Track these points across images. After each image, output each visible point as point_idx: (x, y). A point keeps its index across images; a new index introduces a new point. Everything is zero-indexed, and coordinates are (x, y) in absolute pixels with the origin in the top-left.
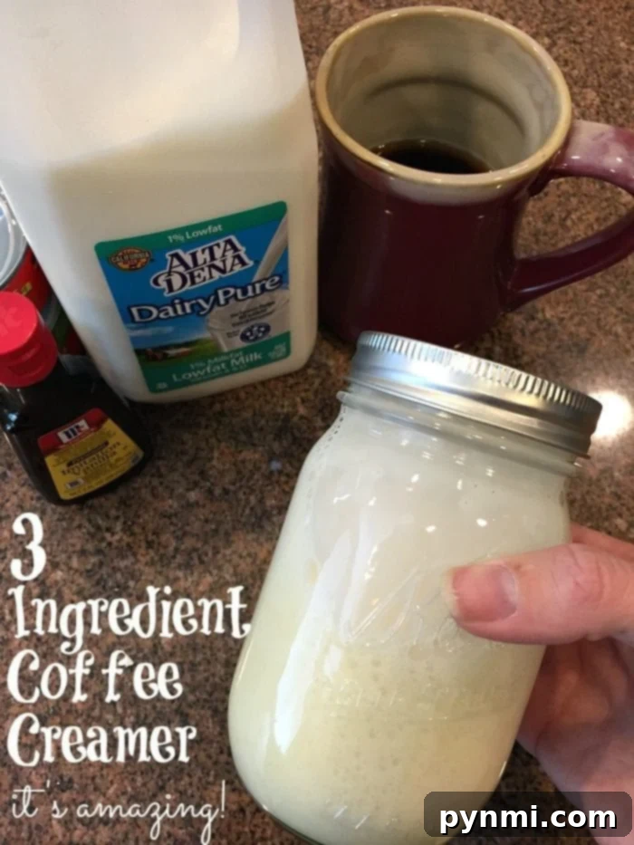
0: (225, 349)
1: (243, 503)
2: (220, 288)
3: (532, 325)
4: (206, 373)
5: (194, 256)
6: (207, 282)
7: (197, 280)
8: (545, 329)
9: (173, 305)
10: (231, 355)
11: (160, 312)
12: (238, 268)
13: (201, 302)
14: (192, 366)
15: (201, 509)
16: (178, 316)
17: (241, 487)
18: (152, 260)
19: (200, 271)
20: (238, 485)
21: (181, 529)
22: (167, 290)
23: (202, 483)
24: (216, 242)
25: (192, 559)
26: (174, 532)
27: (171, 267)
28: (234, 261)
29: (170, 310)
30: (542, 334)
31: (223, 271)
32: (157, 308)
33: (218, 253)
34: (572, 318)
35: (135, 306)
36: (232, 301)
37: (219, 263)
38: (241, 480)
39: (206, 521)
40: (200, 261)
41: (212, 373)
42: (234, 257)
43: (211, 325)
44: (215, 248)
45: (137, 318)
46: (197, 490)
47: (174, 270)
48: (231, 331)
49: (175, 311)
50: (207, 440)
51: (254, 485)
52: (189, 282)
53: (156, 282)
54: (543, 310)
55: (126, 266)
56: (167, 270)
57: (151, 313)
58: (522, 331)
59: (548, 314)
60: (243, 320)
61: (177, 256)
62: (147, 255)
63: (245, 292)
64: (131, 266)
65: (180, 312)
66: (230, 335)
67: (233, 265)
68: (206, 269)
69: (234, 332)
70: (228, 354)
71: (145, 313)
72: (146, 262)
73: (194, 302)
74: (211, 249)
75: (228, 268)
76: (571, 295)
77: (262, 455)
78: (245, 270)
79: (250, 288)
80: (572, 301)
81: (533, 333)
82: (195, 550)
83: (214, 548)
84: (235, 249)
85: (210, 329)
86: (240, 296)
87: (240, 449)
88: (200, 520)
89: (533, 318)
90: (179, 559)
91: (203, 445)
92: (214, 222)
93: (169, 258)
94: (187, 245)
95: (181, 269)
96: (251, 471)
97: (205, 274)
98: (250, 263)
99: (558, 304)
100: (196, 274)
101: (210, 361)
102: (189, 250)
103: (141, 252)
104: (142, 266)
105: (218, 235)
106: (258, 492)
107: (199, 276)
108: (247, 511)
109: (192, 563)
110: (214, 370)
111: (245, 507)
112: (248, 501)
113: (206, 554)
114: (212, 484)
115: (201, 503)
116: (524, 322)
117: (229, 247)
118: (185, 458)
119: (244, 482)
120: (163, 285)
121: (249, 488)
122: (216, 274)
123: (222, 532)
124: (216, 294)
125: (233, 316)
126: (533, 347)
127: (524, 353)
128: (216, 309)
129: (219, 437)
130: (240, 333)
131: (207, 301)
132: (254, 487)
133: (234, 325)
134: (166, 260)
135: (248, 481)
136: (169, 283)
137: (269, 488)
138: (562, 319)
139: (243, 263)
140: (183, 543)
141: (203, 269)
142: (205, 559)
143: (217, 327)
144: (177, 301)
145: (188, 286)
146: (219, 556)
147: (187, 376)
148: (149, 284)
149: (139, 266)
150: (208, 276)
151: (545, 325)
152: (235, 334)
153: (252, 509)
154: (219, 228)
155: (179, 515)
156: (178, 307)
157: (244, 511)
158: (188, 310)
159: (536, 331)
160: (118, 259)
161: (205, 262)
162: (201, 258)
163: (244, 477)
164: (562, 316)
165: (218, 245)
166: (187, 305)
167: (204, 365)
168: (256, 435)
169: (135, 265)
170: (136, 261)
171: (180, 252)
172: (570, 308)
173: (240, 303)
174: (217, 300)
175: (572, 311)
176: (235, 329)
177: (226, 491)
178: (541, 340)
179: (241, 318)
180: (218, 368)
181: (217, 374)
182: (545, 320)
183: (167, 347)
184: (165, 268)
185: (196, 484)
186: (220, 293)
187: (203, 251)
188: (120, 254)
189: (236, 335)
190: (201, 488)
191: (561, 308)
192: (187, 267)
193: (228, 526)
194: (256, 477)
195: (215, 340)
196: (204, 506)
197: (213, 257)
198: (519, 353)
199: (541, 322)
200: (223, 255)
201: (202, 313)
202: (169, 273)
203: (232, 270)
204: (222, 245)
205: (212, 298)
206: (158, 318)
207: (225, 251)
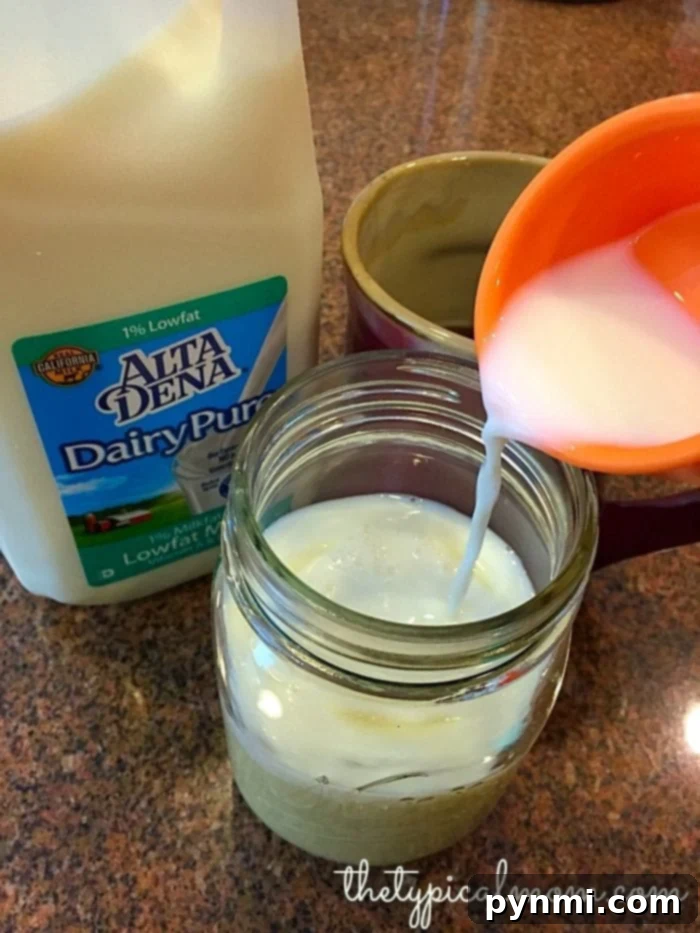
0: (199, 510)
1: (140, 789)
2: (194, 413)
3: (618, 598)
4: (171, 548)
5: (159, 359)
6: (177, 402)
7: (163, 399)
8: (634, 606)
9: (127, 441)
10: (206, 519)
11: (108, 453)
12: (220, 380)
13: (167, 433)
14: (152, 539)
15: (75, 787)
16: (134, 458)
17: (145, 761)
18: (99, 367)
19: (168, 385)
20: (142, 757)
21: (36, 813)
22: (119, 417)
23: (91, 745)
24: (190, 338)
25: (35, 866)
26: (24, 816)
27: (126, 379)
28: (215, 368)
29: (123, 447)
30: (630, 613)
31: (199, 385)
32: (104, 446)
33: (193, 355)
34: (675, 597)
35: (70, 444)
36: (211, 432)
37: (194, 372)
38: (148, 751)
39: (77, 808)
40: (168, 369)
41: (179, 548)
42: (215, 362)
43: (179, 470)
44: (190, 347)
45: (74, 465)
46: (80, 754)
47: (129, 383)
48: (207, 480)
49: (130, 449)
50: (118, 679)
51: (165, 762)
52: (151, 403)
53: (103, 404)
54: (635, 580)
55: (60, 378)
56: (120, 384)
57: (94, 455)
58: (603, 603)
59: (641, 588)
60: (225, 462)
61: (134, 360)
62: (91, 358)
63: (228, 418)
64: (66, 377)
65: (137, 452)
66: (205, 487)
67: (214, 375)
68: (177, 381)
69: (212, 482)
70: (201, 517)
71: (86, 456)
72: (89, 372)
73: (157, 434)
74: (184, 348)
75: (207, 381)
76: (676, 566)
77: (191, 719)
78: (230, 383)
79: (235, 411)
80: (677, 574)
81: (616, 609)
82: (45, 852)
83: (75, 855)
84: (217, 350)
85: (177, 476)
86: (221, 425)
87: (161, 702)
88: (68, 803)
89: (620, 588)
90: (17, 864)
91: (111, 686)
92: (188, 307)
93: (124, 364)
94: (150, 342)
95: (141, 381)
96: (167, 740)
97: (175, 389)
98: (238, 372)
99: (658, 575)
100: (161, 389)
101: (177, 530)
102: (151, 351)
103: (84, 354)
104: (84, 378)
105: (194, 327)
106: (168, 775)
107: (166, 392)
108: (143, 804)
109: (34, 873)
110: (182, 544)
111: (142, 795)
112: (148, 787)
113: (60, 864)
114: (104, 750)
115: (78, 776)
116: (606, 591)
117: (208, 346)
118: (79, 701)
119: (150, 756)
120: (115, 408)
121: (157, 765)
122: (190, 389)
123: (95, 832)
124: (189, 422)
125: (211, 456)
126: (615, 630)
127: (600, 635)
128: (190, 445)
129: (137, 677)
130: (219, 484)
131: (175, 432)
132: (165, 766)
133: (212, 471)
134: (120, 366)
135: (158, 755)
136: (123, 403)
137: (187, 772)
138: (661, 597)
139: (228, 372)
140: (30, 838)
141: (171, 382)
142: (56, 871)
143: (188, 474)
144: (133, 434)
145: (149, 411)
146: (79, 871)
147: (144, 556)
148: (94, 407)
149: (78, 377)
150: (178, 394)
151: (636, 601)
152: (212, 484)
153: (150, 802)
154: (195, 316)
155: (40, 790)
156: (135, 443)
157: (138, 802)
158: (149, 449)
159: (622, 606)
160: (47, 367)
161: (175, 371)
162: (169, 363)
163: (154, 746)
164: (660, 592)
165: (194, 343)
166: (148, 439)
167: (169, 536)
168: (190, 684)
169: (73, 376)
170: (74, 369)
171: (139, 353)
172: (674, 583)
173: (221, 435)
174: (190, 429)
175: (676, 587)
176: (213, 477)
177: (121, 765)
178: (628, 620)
179: (222, 459)
180: (188, 540)
181: (185, 550)
182: (637, 594)
183: (118, 510)
184: (117, 381)
185: (81, 745)
186: (195, 418)
187: (173, 352)
188: (52, 357)
189: (215, 486)
190: (86, 752)
191: (661, 582)
192: (149, 378)
193: (106, 824)
194: (172, 750)
195: (185, 496)
196: (81, 782)
197: (186, 364)
198: (595, 632)
199: (631, 596)
200: (201, 360)
201: (168, 452)
202: (124, 389)
203: (211, 383)
204: (200, 342)
205: (183, 427)
206: (105, 462)
207: (203, 352)
